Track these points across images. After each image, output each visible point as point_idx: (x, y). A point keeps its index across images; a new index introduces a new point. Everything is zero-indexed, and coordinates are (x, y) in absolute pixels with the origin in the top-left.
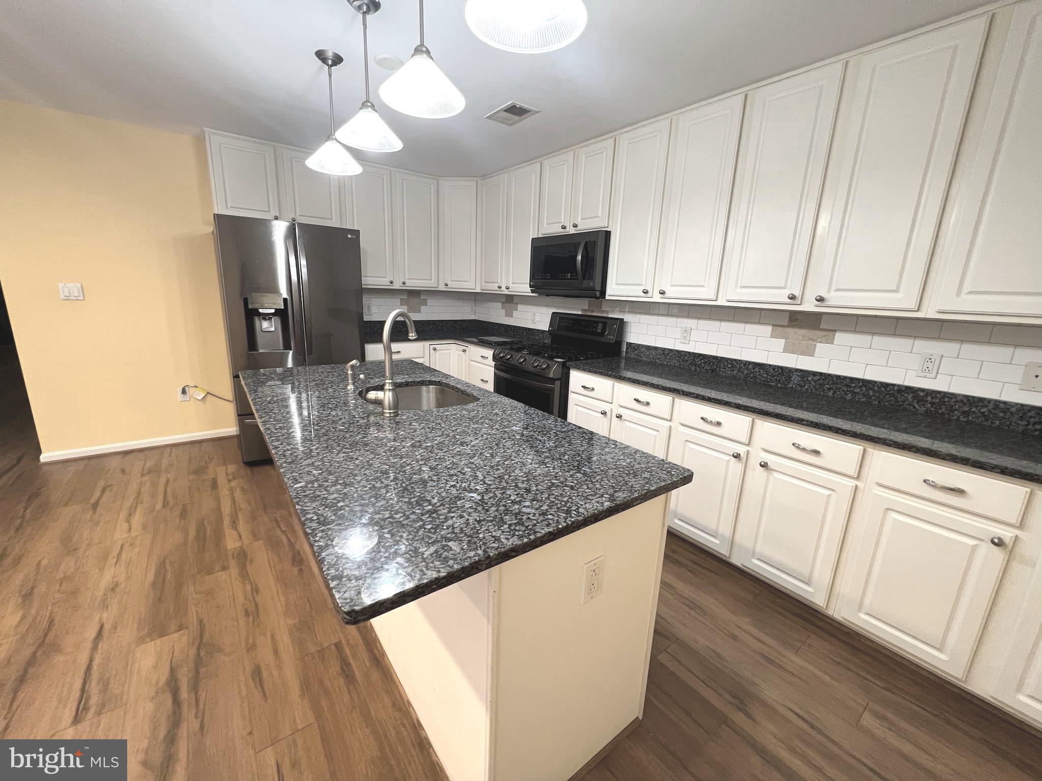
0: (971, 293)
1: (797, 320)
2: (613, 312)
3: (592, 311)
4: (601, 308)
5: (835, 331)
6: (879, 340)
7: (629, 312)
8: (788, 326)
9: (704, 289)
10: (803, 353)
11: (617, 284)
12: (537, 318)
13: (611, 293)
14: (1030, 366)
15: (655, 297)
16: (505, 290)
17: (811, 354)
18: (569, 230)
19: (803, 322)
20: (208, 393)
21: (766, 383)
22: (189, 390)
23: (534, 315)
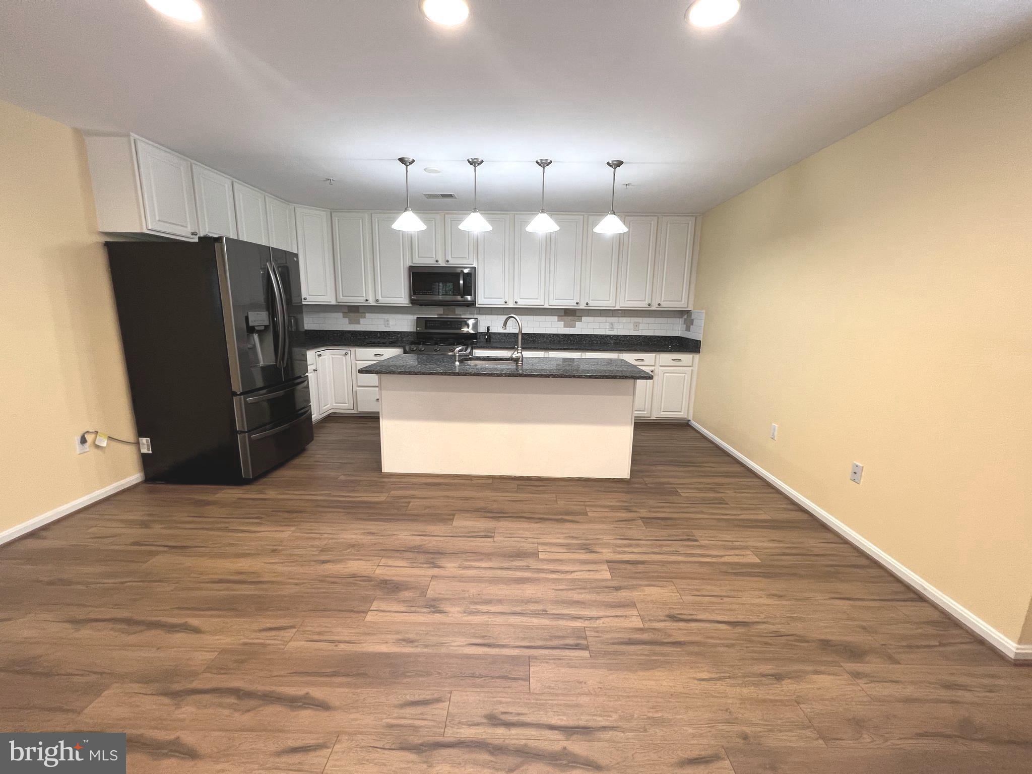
0: (627, 301)
1: (567, 313)
2: (465, 314)
3: (448, 315)
4: (455, 312)
5: (581, 316)
7: (477, 314)
8: (565, 316)
9: (539, 300)
10: (571, 327)
11: (485, 298)
12: (391, 323)
13: (479, 303)
14: (635, 323)
15: (511, 305)
16: (372, 302)
17: (575, 327)
18: (442, 263)
19: (569, 314)
20: (109, 437)
21: (559, 342)
22: (90, 438)
23: (388, 321)
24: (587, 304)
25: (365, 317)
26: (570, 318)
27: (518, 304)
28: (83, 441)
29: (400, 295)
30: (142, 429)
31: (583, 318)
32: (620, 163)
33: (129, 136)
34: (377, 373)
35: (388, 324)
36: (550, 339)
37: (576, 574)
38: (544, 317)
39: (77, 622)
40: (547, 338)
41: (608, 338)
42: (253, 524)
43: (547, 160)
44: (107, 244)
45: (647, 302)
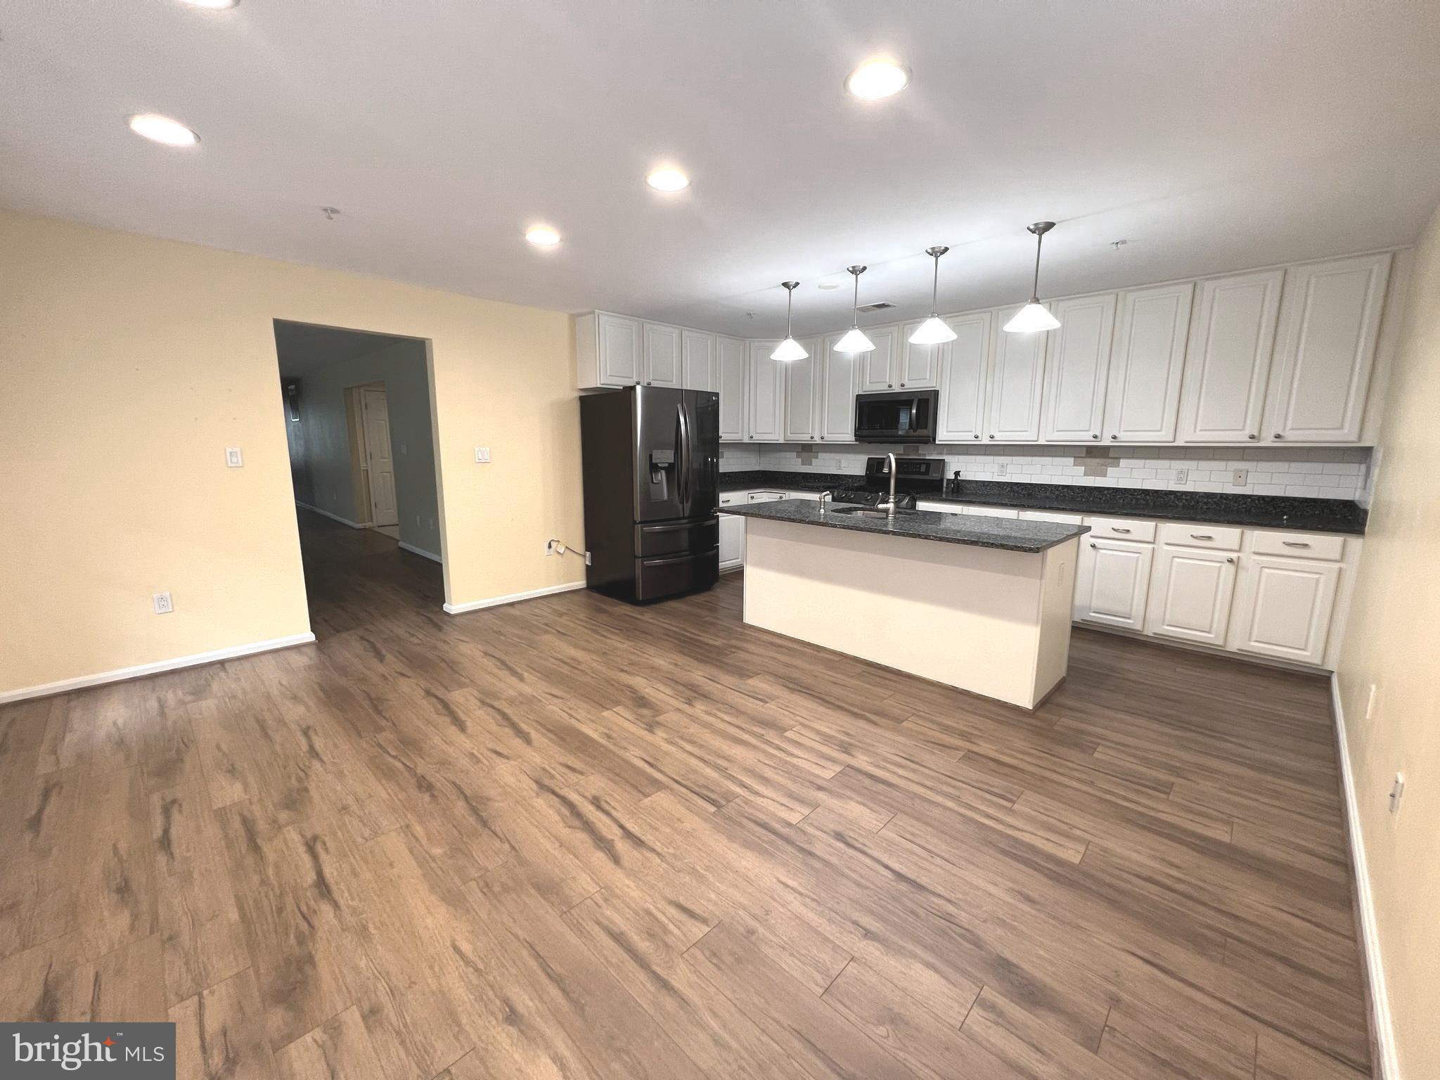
0: (1202, 429)
1: (1090, 452)
2: (930, 454)
3: (908, 455)
5: (1119, 458)
6: (1150, 463)
7: (947, 454)
8: (1087, 457)
9: (1027, 433)
10: (1098, 476)
11: (948, 432)
12: (844, 464)
13: (940, 439)
14: (1236, 471)
15: (985, 441)
16: (818, 440)
17: (1105, 476)
18: (897, 389)
19: (1096, 454)
20: (567, 547)
21: (1073, 500)
22: (554, 544)
23: (840, 462)
25: (817, 458)
26: (1098, 460)
27: (996, 438)
28: (550, 546)
29: (844, 429)
30: (588, 547)
31: (1122, 461)
32: (1049, 226)
33: (594, 313)
34: (744, 514)
35: (840, 466)
36: (1057, 493)
37: (800, 760)
38: (1051, 458)
39: (486, 654)
40: (1052, 492)
42: (612, 632)
43: (940, 247)
44: (581, 398)
45: (1248, 432)
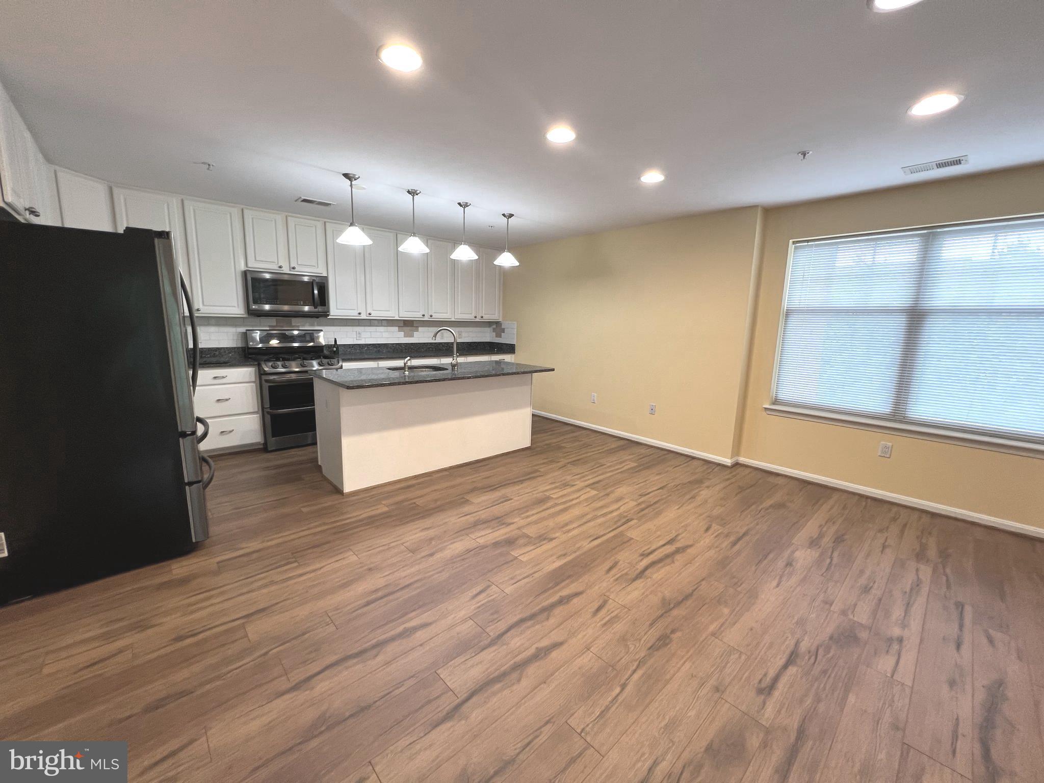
1: (406, 324)
3: (282, 327)
4: (291, 323)
5: (418, 327)
8: (404, 326)
10: (410, 337)
11: (337, 309)
13: (333, 314)
14: (459, 332)
15: (364, 316)
17: (413, 337)
18: (287, 270)
19: (408, 325)
24: (431, 316)
26: (409, 328)
31: (419, 328)
41: (441, 345)
43: (467, 203)
45: (473, 315)
